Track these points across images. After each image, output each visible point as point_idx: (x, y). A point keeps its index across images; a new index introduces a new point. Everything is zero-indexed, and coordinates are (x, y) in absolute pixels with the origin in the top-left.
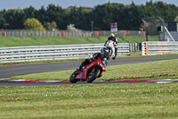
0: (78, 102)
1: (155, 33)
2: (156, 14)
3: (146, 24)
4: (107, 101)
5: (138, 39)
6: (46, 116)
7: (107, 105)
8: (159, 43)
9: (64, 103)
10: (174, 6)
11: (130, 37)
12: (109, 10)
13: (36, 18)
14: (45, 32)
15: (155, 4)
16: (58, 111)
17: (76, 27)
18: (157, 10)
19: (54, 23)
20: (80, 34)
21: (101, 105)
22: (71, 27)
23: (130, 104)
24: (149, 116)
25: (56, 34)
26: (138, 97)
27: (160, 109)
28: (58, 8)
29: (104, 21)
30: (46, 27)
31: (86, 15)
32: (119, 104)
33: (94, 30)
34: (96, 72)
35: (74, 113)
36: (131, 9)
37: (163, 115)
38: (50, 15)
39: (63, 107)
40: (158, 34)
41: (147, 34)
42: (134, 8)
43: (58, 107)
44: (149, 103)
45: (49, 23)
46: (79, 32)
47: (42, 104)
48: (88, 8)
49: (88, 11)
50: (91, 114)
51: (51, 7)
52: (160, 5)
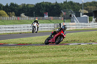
0: (27, 55)
1: (69, 18)
2: (69, 8)
3: (64, 13)
4: (43, 55)
5: (59, 21)
6: (9, 62)
7: (42, 57)
8: (71, 24)
9: (19, 56)
10: (79, 3)
11: (55, 20)
12: (43, 6)
13: (4, 10)
14: (8, 18)
15: (68, 3)
16: (15, 60)
17: (25, 15)
18: (69, 6)
19: (14, 13)
20: (28, 19)
21: (39, 57)
22: (23, 15)
23: (54, 56)
24: (65, 63)
25: (14, 19)
26: (59, 53)
27: (71, 59)
28: (15, 5)
29: (41, 11)
30: (9, 15)
31: (31, 8)
32: (49, 57)
33: (35, 16)
34: (60, 38)
35: (25, 61)
36: (55, 5)
37: (73, 62)
38: (11, 8)
39: (18, 58)
40: (70, 19)
41: (64, 19)
42: (57, 5)
43: (16, 58)
44: (65, 56)
45: (11, 13)
46: (27, 18)
47: (7, 56)
48: (32, 5)
49: (32, 6)
50: (34, 62)
51: (12, 4)
52: (71, 3)
